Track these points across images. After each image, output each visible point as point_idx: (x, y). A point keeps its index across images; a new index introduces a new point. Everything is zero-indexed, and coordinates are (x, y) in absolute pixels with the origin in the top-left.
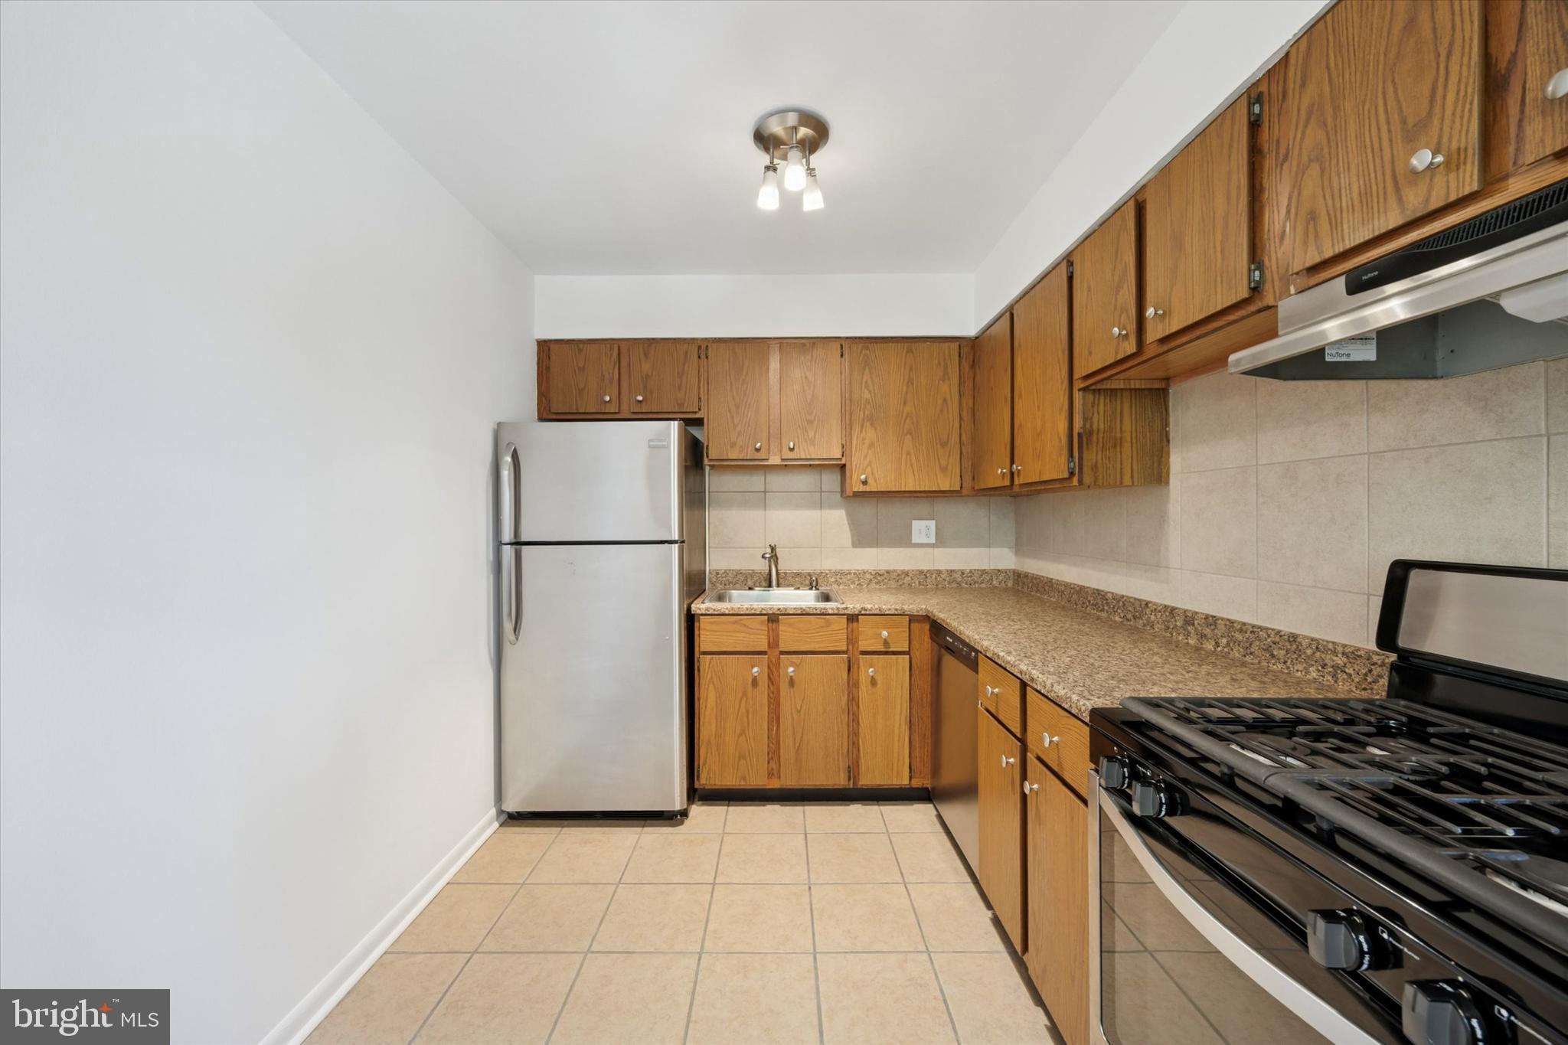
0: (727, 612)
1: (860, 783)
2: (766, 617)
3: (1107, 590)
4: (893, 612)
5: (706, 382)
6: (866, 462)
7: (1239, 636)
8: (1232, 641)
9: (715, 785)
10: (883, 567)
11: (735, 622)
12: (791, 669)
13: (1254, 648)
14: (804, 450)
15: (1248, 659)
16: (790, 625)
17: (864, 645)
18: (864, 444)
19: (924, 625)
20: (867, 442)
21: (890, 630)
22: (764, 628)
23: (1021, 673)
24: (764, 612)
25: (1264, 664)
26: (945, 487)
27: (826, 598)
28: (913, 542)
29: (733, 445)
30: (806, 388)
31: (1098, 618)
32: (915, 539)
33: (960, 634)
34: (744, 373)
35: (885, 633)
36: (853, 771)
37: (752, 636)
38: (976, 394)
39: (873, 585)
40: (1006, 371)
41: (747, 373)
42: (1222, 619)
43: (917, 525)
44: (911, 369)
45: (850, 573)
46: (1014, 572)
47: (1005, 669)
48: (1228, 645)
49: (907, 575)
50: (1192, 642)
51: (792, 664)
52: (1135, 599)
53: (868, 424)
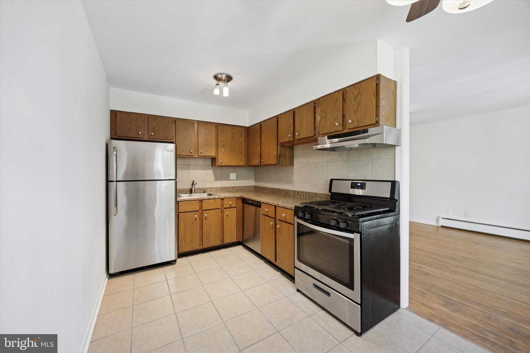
0: (187, 200)
1: (224, 243)
2: (199, 201)
3: (280, 188)
4: (232, 197)
5: (175, 131)
6: (222, 157)
7: (307, 194)
8: (306, 195)
9: (184, 251)
10: (222, 186)
11: (190, 203)
12: (206, 215)
13: (310, 196)
14: (205, 153)
15: (309, 198)
16: (206, 202)
17: (225, 206)
18: (221, 152)
19: (239, 200)
20: (222, 152)
21: (232, 202)
22: (198, 204)
23: (275, 204)
24: (198, 199)
25: (312, 199)
26: (241, 164)
27: (210, 195)
28: (230, 179)
29: (183, 151)
30: (206, 136)
31: (279, 195)
32: (231, 179)
33: (255, 199)
34: (187, 130)
35: (231, 203)
36: (223, 240)
37: (195, 206)
38: (249, 142)
39: (220, 191)
40: (259, 138)
41: (188, 130)
42: (304, 192)
43: (231, 174)
44: (233, 133)
45: (214, 188)
46: (254, 186)
47: (270, 205)
48: (305, 196)
49: (229, 188)
50: (299, 197)
51: (206, 213)
52: (287, 190)
53: (222, 147)
